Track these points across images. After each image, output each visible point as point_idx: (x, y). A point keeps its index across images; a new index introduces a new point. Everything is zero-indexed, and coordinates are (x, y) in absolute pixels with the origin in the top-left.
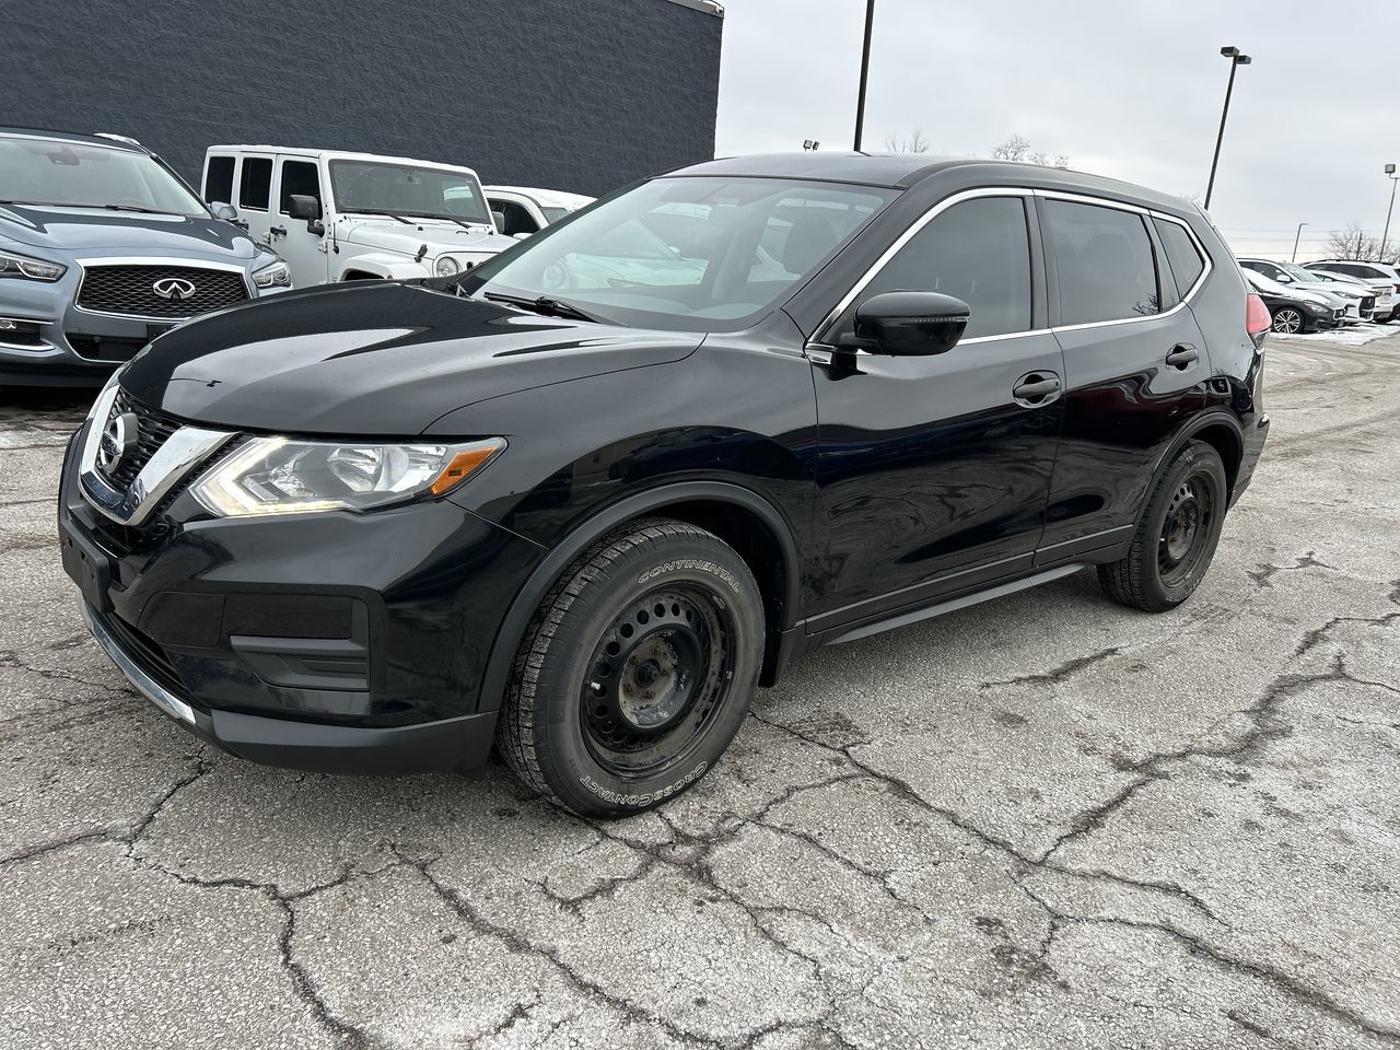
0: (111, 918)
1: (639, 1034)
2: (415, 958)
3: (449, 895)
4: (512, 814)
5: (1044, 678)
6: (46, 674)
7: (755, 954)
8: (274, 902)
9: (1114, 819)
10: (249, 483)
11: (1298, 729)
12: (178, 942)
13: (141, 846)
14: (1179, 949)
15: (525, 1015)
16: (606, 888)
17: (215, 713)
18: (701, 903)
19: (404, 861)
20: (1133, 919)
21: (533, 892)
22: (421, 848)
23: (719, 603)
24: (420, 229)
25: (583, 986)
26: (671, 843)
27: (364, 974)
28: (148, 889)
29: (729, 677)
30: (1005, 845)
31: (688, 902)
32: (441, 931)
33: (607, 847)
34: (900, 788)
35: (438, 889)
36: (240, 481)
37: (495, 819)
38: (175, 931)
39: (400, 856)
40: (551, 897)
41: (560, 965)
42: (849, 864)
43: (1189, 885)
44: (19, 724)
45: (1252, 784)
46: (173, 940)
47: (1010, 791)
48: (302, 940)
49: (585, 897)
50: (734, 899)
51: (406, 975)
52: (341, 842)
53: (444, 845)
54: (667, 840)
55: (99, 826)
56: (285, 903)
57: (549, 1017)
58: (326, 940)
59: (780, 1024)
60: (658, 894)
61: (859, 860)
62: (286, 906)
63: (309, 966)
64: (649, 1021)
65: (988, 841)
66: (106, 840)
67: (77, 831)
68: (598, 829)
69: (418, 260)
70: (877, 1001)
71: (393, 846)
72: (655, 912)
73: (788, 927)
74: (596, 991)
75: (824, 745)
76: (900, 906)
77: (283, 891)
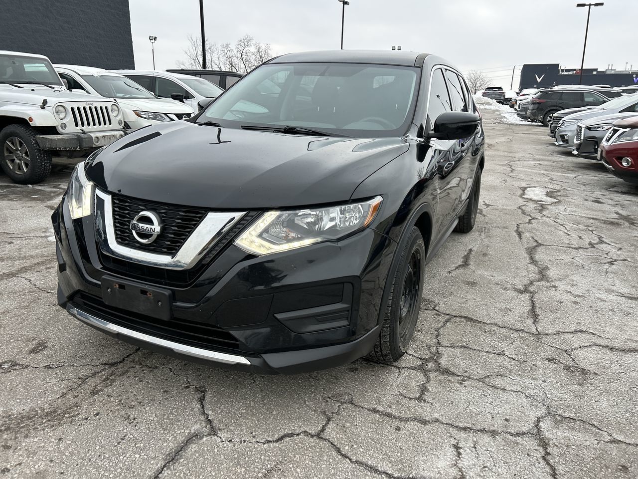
0: (255, 472)
1: (503, 439)
2: (396, 441)
3: (375, 411)
4: (356, 369)
5: (463, 265)
6: (49, 367)
7: (501, 396)
8: (315, 438)
9: (538, 311)
10: (265, 235)
11: (549, 266)
12: (298, 470)
13: (223, 435)
14: (608, 352)
15: (461, 448)
16: (423, 389)
17: (264, 356)
18: (462, 384)
19: (342, 403)
20: (585, 345)
21: (402, 399)
22: (341, 395)
23: (418, 257)
24: (33, 90)
25: (465, 429)
26: (423, 363)
27: (386, 454)
28: (253, 453)
29: (417, 288)
30: (522, 331)
31: (457, 385)
32: (391, 427)
33: (405, 373)
34: (468, 319)
35: (369, 410)
36: (260, 236)
37: (352, 373)
38: (291, 466)
39: (338, 401)
40: (410, 399)
41: (446, 424)
42: (488, 352)
43: (584, 328)
44: (70, 396)
45: (560, 289)
46: (295, 470)
47: (501, 310)
48: (346, 449)
49: (421, 395)
50: (469, 378)
51: (401, 449)
52: (307, 403)
53: (347, 390)
54: (421, 363)
55: (189, 433)
56: (318, 436)
57: (468, 445)
58: (355, 446)
59: (539, 419)
60: (443, 384)
61: (490, 350)
62: (322, 438)
63: (360, 459)
64: (500, 433)
65: (516, 330)
66: (201, 438)
67: (181, 439)
68: (392, 366)
69: (43, 108)
70: (556, 399)
71: (329, 398)
72: (451, 392)
73: (499, 382)
74: (471, 430)
75: (426, 309)
76: (521, 363)
77: (313, 431)
